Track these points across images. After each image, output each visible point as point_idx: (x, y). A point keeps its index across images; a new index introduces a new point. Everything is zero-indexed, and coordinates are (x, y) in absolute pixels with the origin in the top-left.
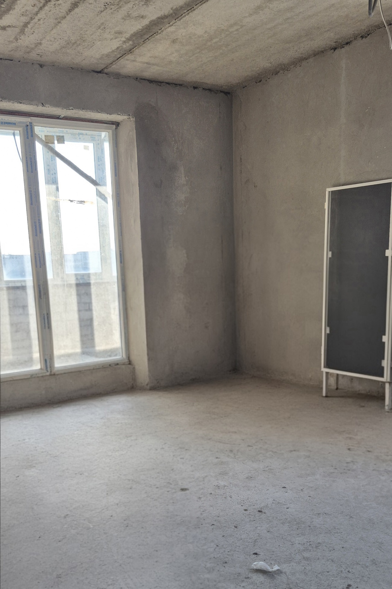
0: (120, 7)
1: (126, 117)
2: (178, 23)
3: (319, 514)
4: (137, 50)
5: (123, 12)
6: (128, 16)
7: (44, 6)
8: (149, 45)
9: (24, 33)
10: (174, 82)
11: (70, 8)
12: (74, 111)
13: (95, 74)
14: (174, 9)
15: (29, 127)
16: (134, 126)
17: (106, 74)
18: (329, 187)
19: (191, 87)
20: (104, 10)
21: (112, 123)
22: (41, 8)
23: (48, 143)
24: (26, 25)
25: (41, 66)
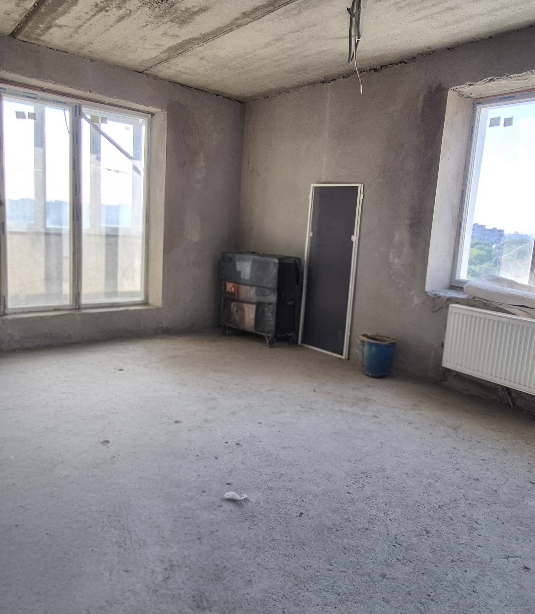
0: (159, 26)
1: (160, 110)
2: (206, 45)
3: (285, 448)
4: (172, 61)
5: (161, 30)
6: (166, 33)
7: (95, 14)
8: (181, 58)
9: (77, 33)
10: (201, 89)
11: (118, 20)
12: (117, 100)
13: (137, 73)
14: (202, 34)
15: (78, 108)
16: (166, 118)
17: (146, 74)
18: (313, 183)
19: (214, 94)
20: (146, 26)
21: (149, 113)
22: (93, 16)
23: (93, 122)
24: (80, 27)
25: (92, 61)
